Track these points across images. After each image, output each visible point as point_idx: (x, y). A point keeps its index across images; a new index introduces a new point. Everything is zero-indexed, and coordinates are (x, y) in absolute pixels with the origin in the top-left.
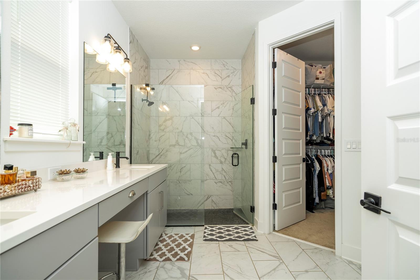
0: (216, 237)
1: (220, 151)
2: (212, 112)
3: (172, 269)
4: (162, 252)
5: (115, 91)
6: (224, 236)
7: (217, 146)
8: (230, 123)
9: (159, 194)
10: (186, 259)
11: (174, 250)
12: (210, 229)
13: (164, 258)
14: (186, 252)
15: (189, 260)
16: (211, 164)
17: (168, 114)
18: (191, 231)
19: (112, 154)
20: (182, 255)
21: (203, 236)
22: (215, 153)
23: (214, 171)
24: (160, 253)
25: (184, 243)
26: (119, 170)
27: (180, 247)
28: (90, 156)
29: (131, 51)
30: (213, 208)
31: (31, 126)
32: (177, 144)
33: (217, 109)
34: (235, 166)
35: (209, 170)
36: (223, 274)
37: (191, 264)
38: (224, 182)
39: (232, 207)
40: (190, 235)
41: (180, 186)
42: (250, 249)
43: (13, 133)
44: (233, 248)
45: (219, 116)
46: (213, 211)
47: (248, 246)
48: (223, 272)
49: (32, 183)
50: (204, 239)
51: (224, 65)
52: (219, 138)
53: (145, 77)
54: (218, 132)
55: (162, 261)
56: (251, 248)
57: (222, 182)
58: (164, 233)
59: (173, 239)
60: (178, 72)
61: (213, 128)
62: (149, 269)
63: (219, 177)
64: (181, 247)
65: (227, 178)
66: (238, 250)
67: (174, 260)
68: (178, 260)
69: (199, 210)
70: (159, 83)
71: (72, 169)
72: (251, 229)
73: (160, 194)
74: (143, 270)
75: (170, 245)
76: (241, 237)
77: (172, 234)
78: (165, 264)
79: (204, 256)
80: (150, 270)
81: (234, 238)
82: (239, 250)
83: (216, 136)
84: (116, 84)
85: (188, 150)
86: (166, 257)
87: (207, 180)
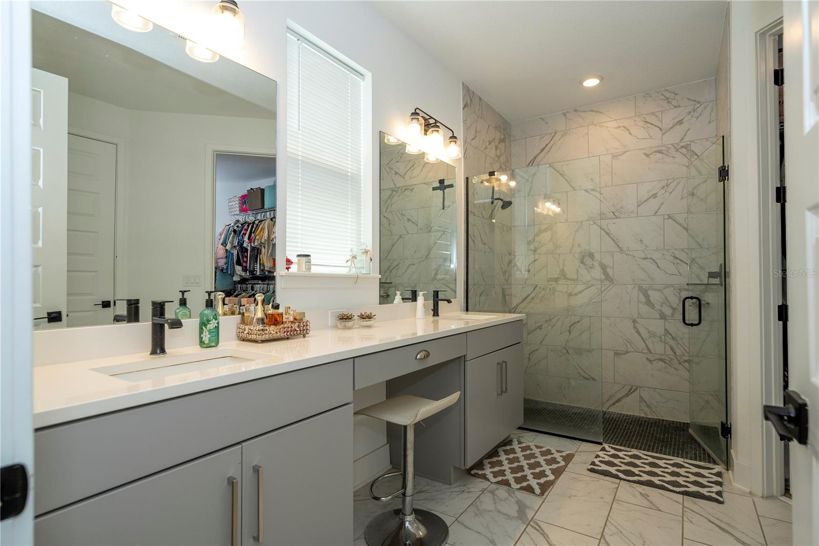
0: (618, 470)
1: (659, 290)
2: (638, 206)
3: (506, 499)
4: (500, 468)
5: (444, 192)
6: (637, 473)
7: (653, 281)
8: (684, 228)
9: (497, 366)
10: (538, 491)
11: (523, 471)
12: (613, 452)
13: (500, 478)
14: (542, 481)
15: (543, 495)
16: (637, 320)
17: (545, 219)
18: (568, 446)
19: (423, 294)
20: (534, 483)
21: (591, 462)
22: (647, 297)
23: (645, 334)
24: (497, 469)
25: (546, 464)
26: (438, 320)
27: (535, 469)
28: (396, 297)
29: (465, 121)
30: (643, 415)
31: (309, 257)
32: (563, 277)
33: (652, 200)
34: (692, 325)
35: (633, 331)
36: (600, 540)
37: (543, 502)
38: (670, 361)
39: (687, 420)
40: (564, 454)
41: (568, 360)
42: (689, 514)
43: (291, 266)
44: (649, 500)
45: (658, 214)
46: (642, 421)
47: (690, 508)
48: (602, 535)
49: (299, 326)
50: (590, 467)
51: (668, 99)
52: (656, 263)
53: (499, 159)
54: (656, 248)
55: (495, 483)
56: (695, 514)
57: (666, 361)
58: (516, 440)
59: (528, 452)
60: (563, 136)
61: (641, 241)
62: (469, 488)
63: (658, 348)
64: (538, 470)
65: (678, 352)
66: (658, 508)
67: (515, 486)
68: (522, 488)
69: (608, 413)
70: (527, 163)
71: (356, 314)
72: (719, 474)
73: (499, 365)
74: (461, 486)
75: (519, 462)
76: (679, 485)
77: (532, 445)
78: (497, 489)
79: (575, 496)
80: (472, 490)
81: (661, 483)
82: (661, 509)
83: (648, 257)
84: (444, 180)
85: (584, 288)
86: (504, 478)
87: (629, 352)
